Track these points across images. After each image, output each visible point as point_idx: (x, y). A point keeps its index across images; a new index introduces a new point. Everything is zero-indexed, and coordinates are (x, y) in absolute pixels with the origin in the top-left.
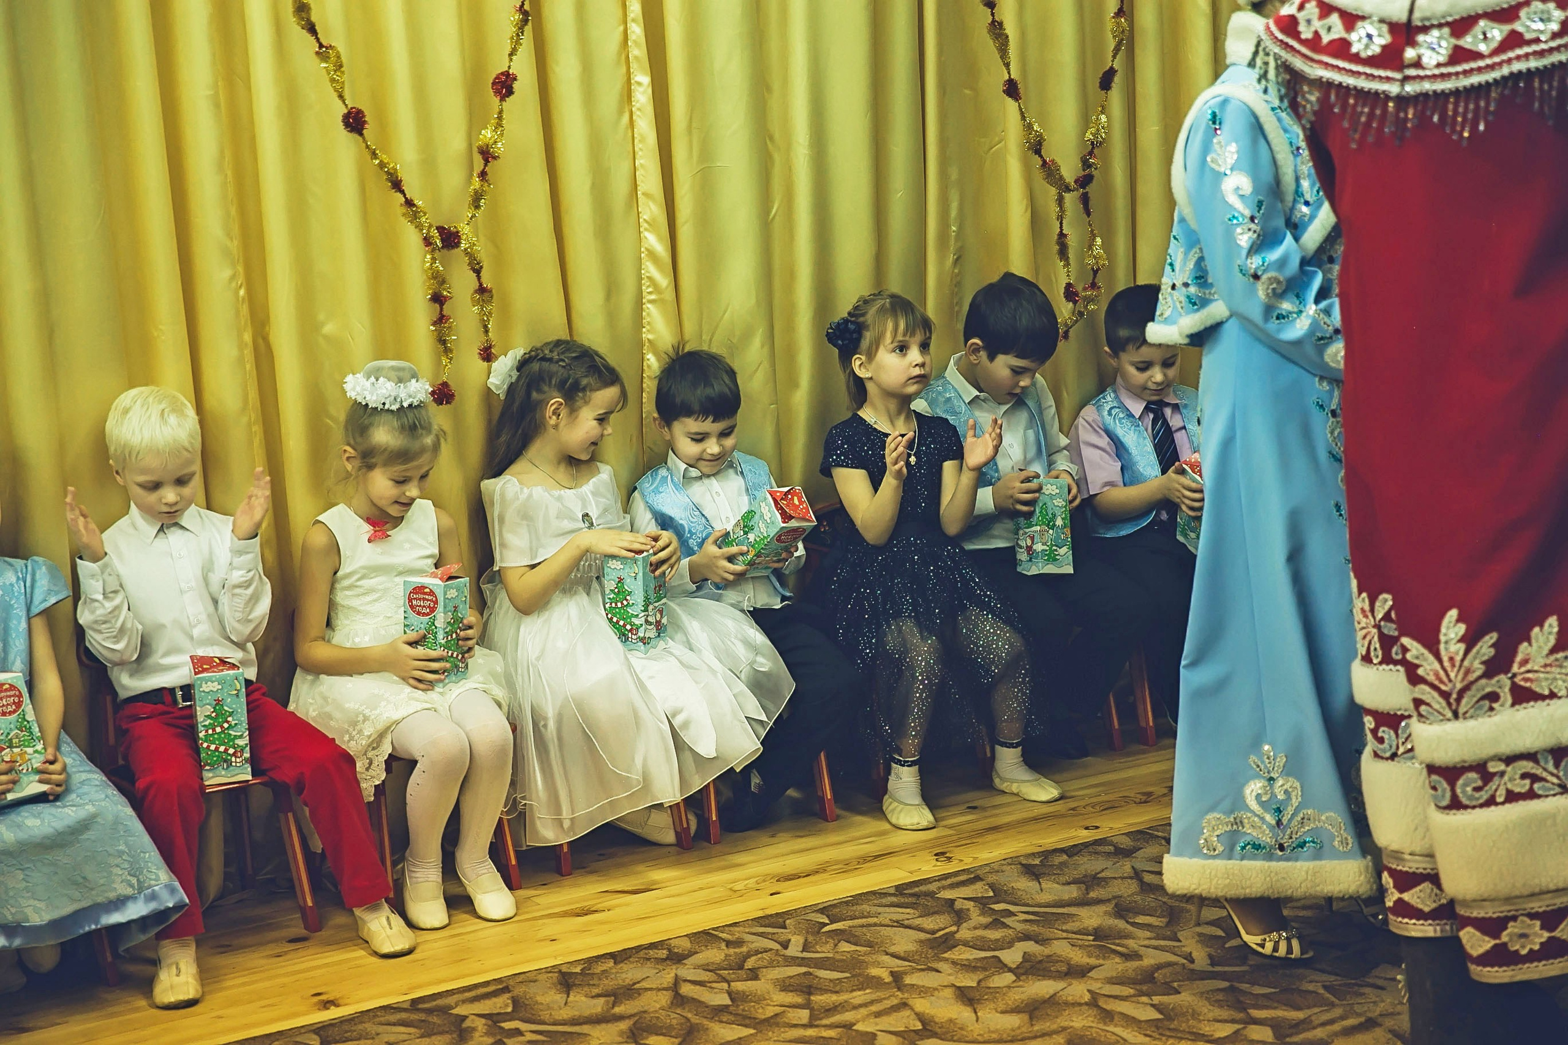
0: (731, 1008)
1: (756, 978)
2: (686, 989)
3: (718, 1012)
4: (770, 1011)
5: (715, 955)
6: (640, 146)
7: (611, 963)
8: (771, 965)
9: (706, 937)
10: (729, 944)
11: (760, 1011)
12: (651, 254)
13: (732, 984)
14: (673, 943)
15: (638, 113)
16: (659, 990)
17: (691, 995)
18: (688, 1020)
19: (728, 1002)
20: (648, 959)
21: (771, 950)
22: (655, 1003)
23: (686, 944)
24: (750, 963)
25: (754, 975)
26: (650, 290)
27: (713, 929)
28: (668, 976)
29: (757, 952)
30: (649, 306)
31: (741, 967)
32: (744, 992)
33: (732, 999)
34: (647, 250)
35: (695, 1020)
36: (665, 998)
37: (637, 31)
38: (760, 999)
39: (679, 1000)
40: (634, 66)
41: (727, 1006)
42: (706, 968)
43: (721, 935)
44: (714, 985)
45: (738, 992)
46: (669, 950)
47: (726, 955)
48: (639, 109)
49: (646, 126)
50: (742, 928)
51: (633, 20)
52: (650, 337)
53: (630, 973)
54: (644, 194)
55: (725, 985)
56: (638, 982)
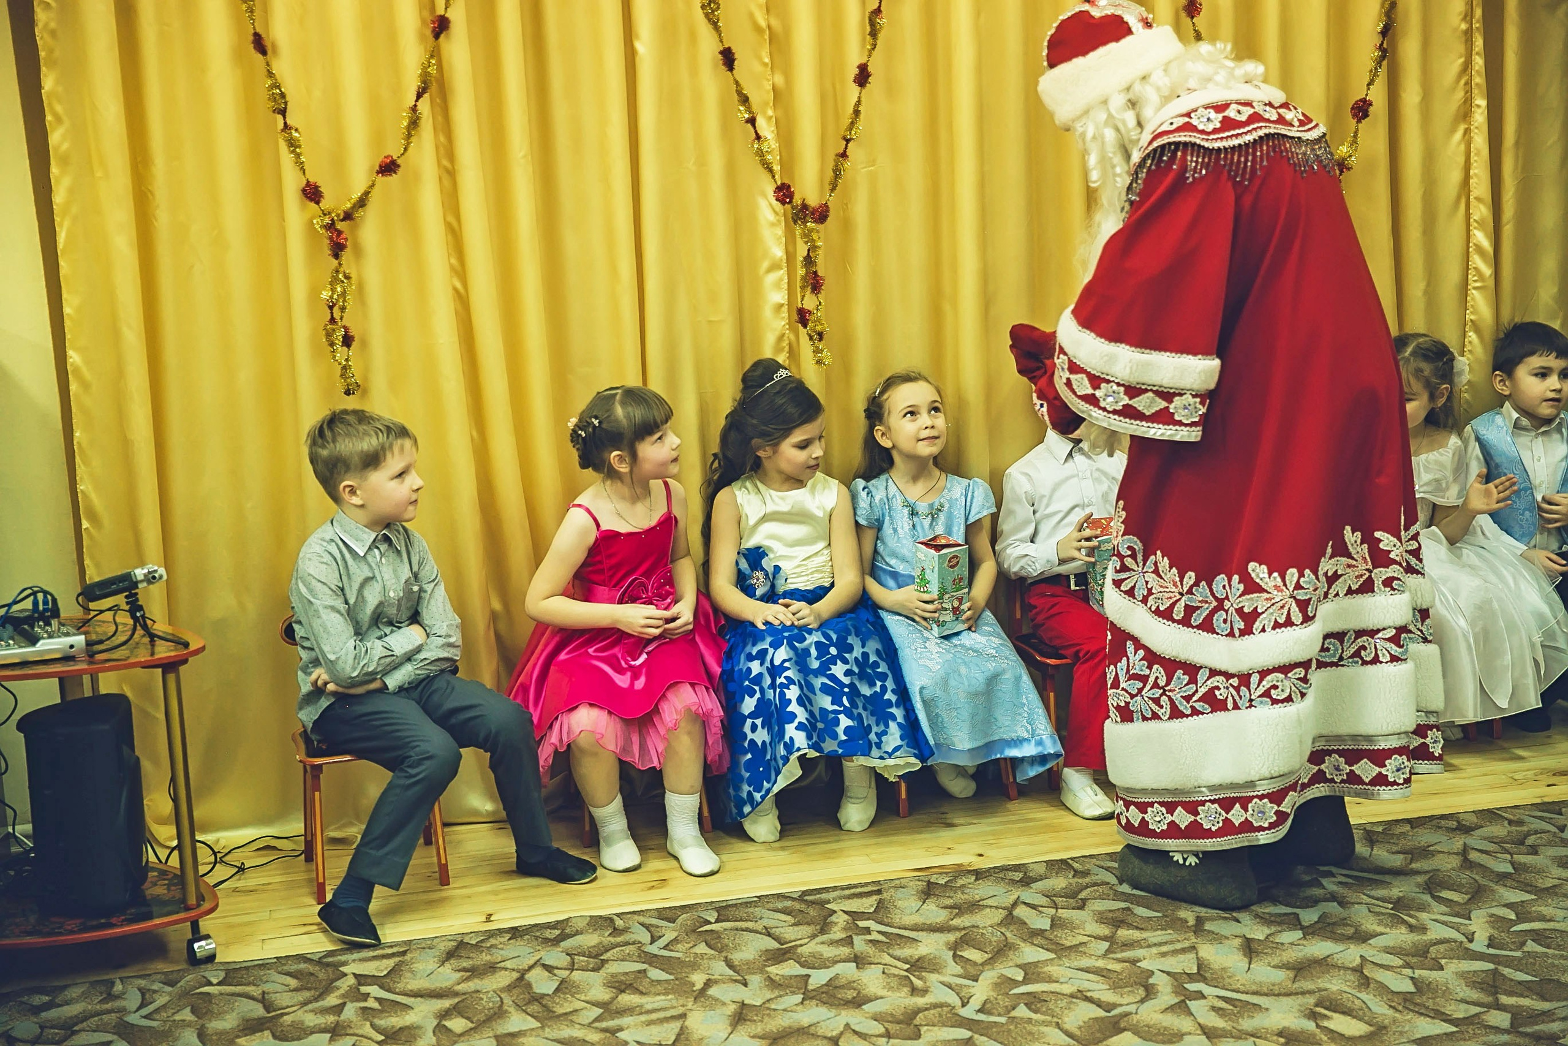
0: (1514, 876)
1: (1536, 853)
2: (1473, 856)
3: (1502, 877)
4: (1549, 883)
5: (1499, 830)
6: (1476, 158)
7: (1408, 827)
8: (1549, 844)
9: (1491, 815)
10: (1510, 822)
11: (1541, 881)
12: (1480, 250)
13: (1515, 856)
14: (1461, 816)
15: (1476, 131)
16: (1449, 853)
17: (1478, 861)
18: (1476, 881)
19: (1510, 869)
20: (1440, 828)
21: (1549, 831)
22: (1448, 864)
23: (1474, 819)
24: (1530, 840)
25: (1534, 851)
26: (1476, 278)
27: (1497, 809)
28: (1458, 843)
29: (1536, 832)
30: (1474, 291)
31: (1522, 843)
32: (1525, 864)
33: (1514, 868)
34: (1475, 244)
35: (1482, 881)
36: (1455, 861)
37: (1479, 62)
38: (1540, 872)
39: (1468, 864)
40: (1475, 91)
41: (1511, 874)
42: (1491, 840)
43: (1504, 814)
44: (1499, 855)
45: (1520, 864)
46: (1458, 822)
47: (1509, 832)
48: (1477, 128)
49: (1480, 141)
50: (1522, 811)
51: (1477, 54)
52: (1472, 317)
53: (1425, 837)
54: (1475, 198)
55: (1508, 857)
56: (1432, 845)
